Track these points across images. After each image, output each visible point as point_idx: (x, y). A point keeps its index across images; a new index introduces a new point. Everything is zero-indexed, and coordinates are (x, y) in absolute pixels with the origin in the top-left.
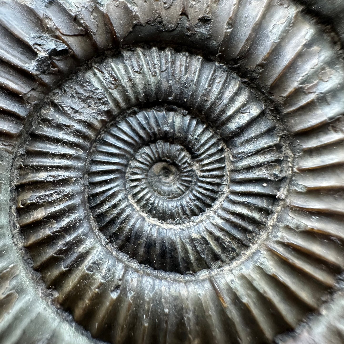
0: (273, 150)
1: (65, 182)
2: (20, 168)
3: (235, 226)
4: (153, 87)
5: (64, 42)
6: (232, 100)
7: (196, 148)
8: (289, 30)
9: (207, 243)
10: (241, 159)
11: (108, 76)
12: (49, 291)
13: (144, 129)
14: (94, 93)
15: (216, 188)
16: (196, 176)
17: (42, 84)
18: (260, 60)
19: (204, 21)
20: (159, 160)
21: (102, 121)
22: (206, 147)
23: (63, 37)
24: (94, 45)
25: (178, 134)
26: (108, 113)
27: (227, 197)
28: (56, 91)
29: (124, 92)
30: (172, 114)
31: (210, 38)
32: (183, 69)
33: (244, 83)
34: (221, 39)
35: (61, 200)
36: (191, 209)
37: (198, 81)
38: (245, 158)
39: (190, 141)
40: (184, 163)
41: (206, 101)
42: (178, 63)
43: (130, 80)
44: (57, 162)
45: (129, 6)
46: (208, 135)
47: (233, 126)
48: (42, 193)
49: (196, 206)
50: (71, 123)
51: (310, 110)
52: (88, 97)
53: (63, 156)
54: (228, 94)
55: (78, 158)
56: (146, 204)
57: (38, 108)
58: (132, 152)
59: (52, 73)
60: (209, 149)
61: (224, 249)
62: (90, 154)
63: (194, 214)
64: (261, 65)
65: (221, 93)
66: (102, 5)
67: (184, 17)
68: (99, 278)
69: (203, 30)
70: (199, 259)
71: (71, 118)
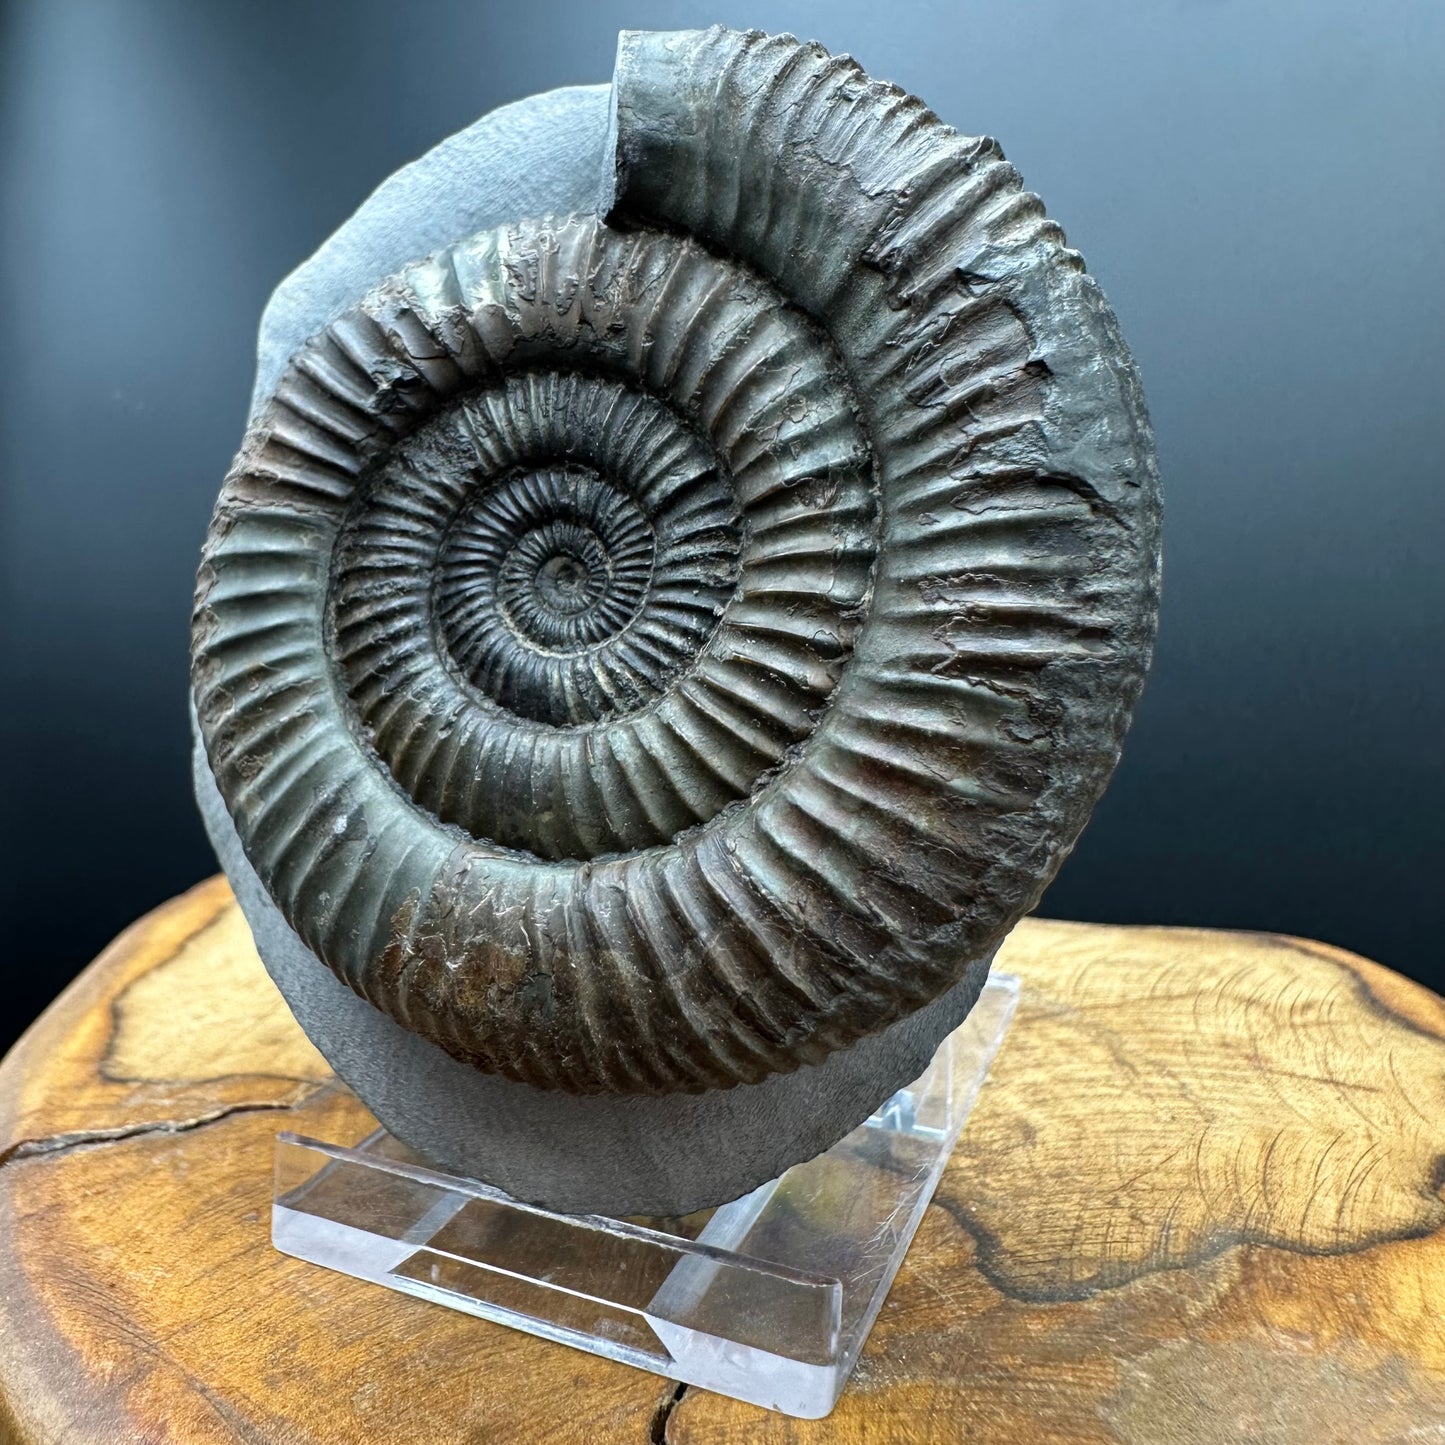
0: (717, 538)
1: (402, 570)
2: (348, 550)
4: (542, 432)
5: (414, 368)
6: (659, 453)
7: (608, 531)
8: (741, 341)
9: (594, 678)
10: (667, 550)
11: (479, 418)
12: (364, 729)
13: (531, 501)
14: (458, 442)
15: (632, 599)
16: (608, 579)
17: (384, 428)
18: (693, 389)
19: (616, 331)
20: (556, 553)
21: (466, 485)
22: (623, 531)
23: (414, 361)
24: (459, 370)
25: (582, 510)
26: (476, 473)
27: (644, 613)
28: (408, 439)
29: (499, 440)
30: (575, 477)
31: (626, 356)
32: (590, 405)
33: (685, 426)
34: (639, 358)
35: (392, 595)
36: (590, 631)
37: (609, 425)
38: (671, 548)
39: (600, 521)
40: (593, 559)
41: (620, 455)
42: (583, 396)
43: (510, 421)
44: (395, 540)
45: (507, 312)
46: (628, 512)
47: (656, 497)
48: (369, 584)
49: (599, 627)
50: (421, 485)
51: (764, 468)
52: (449, 449)
53: (404, 533)
54: (653, 444)
55: (426, 538)
56: (523, 619)
57: (380, 463)
58: (510, 534)
59: (398, 413)
60: (626, 535)
61: (621, 691)
62: (447, 535)
63: (593, 639)
65: (642, 443)
66: (470, 313)
67: (585, 326)
68: (426, 708)
69: (615, 345)
71: (422, 479)
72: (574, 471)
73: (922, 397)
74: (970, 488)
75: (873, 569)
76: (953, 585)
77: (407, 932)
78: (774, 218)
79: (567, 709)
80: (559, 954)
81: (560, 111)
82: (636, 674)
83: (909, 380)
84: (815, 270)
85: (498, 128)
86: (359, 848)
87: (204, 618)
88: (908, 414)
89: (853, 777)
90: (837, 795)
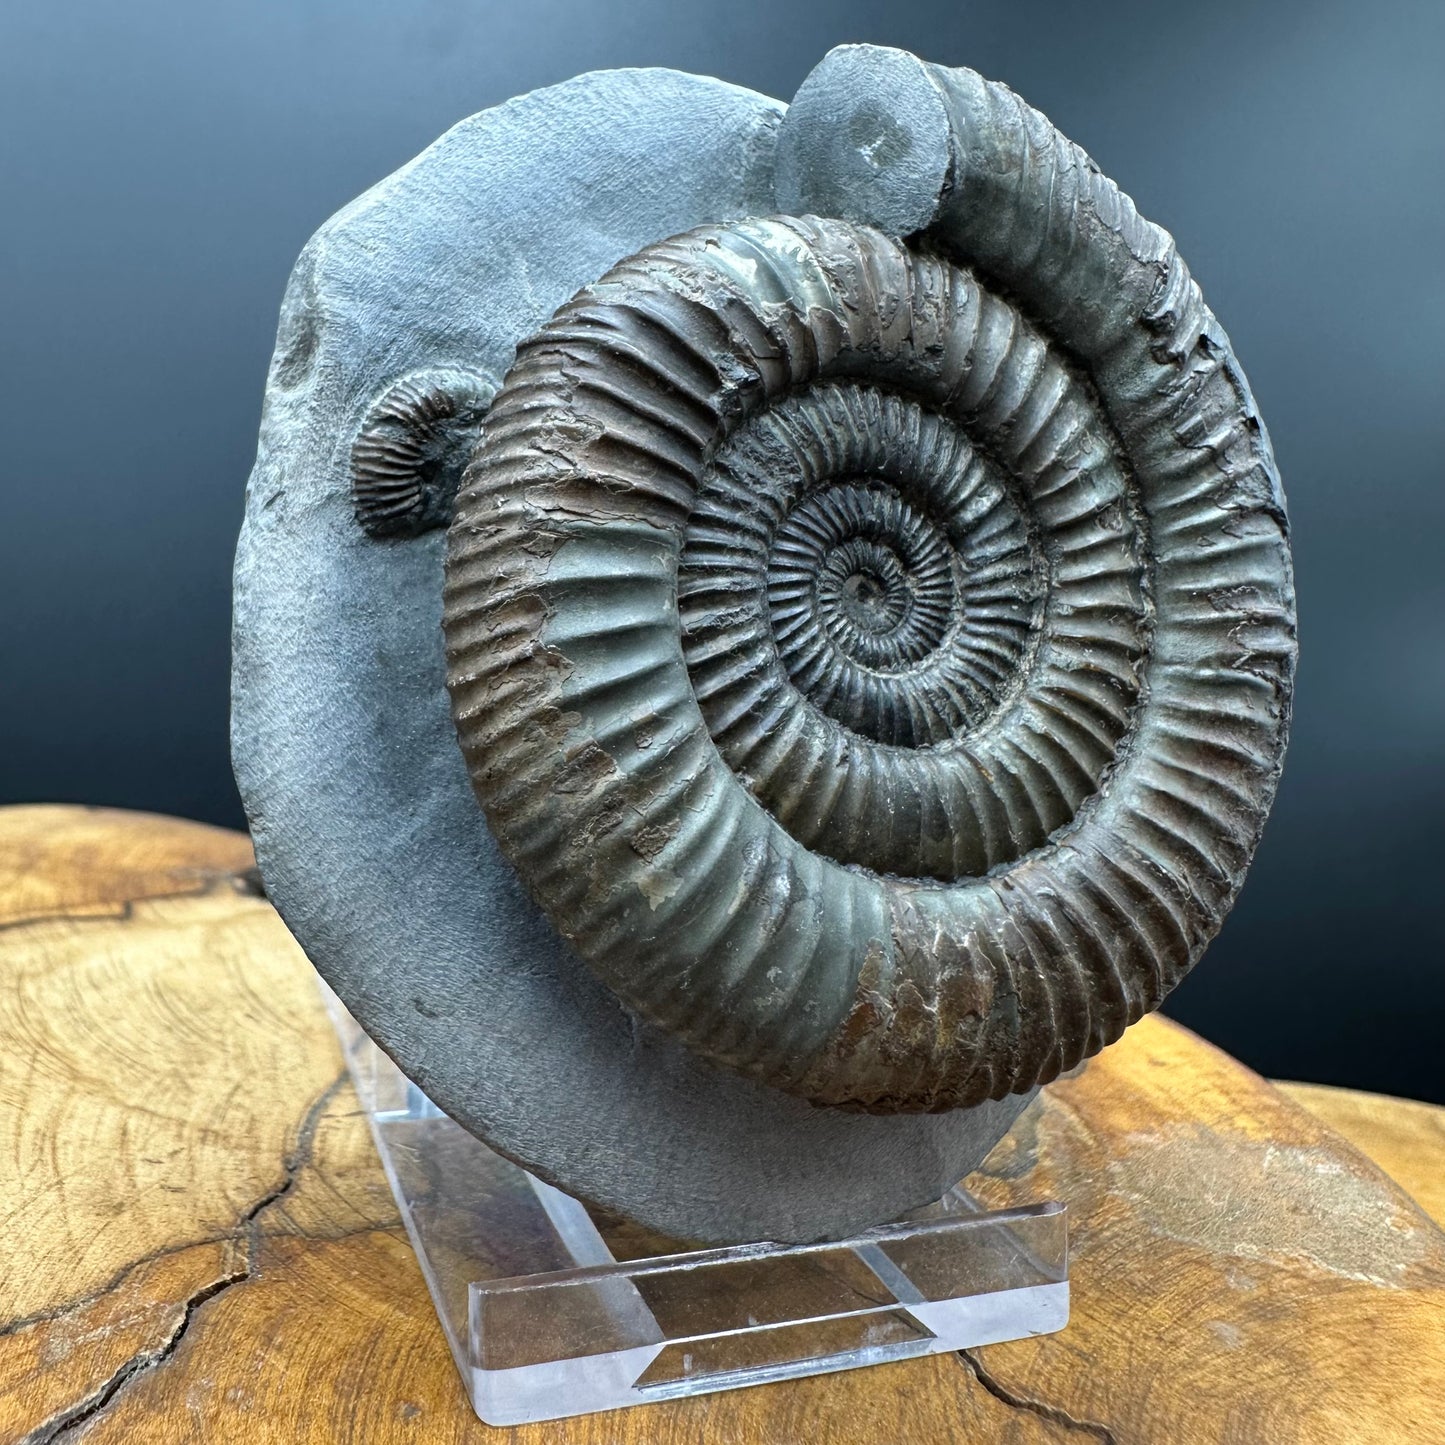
0: (1021, 556)
1: (752, 594)
2: (681, 570)
3: (982, 669)
5: (755, 368)
6: (966, 475)
7: (911, 551)
9: (948, 697)
10: (980, 568)
11: (797, 427)
12: (738, 776)
13: (841, 516)
14: (778, 452)
15: (942, 615)
16: (912, 597)
17: (720, 431)
18: (1007, 416)
19: (934, 351)
20: (856, 570)
21: (790, 498)
22: (927, 549)
23: (755, 360)
24: (788, 374)
25: (886, 528)
26: (798, 486)
27: (963, 629)
29: (820, 452)
30: (878, 494)
31: (940, 377)
32: (899, 422)
33: (979, 451)
34: (955, 380)
35: (750, 624)
36: (913, 649)
37: (920, 443)
38: (987, 566)
39: (904, 540)
40: (893, 577)
41: (932, 475)
42: (891, 412)
43: (829, 434)
44: (739, 560)
45: (837, 319)
47: (968, 516)
48: (722, 611)
49: (920, 644)
50: (752, 499)
51: (1072, 494)
52: (770, 459)
53: (746, 552)
55: (761, 557)
58: (824, 553)
59: (733, 415)
60: (930, 553)
61: (970, 705)
62: (771, 552)
63: (917, 657)
64: (1009, 425)
65: (952, 463)
66: (802, 314)
67: (908, 343)
69: (931, 365)
70: (939, 722)
71: (750, 491)
72: (873, 488)
73: (1190, 440)
74: (1235, 517)
75: (1145, 582)
76: (1234, 595)
77: (876, 987)
78: (1067, 267)
79: (925, 728)
80: (1023, 970)
81: (669, 94)
82: (981, 688)
83: (1178, 425)
84: (1095, 320)
85: (599, 94)
86: (808, 908)
87: (539, 661)
88: (1177, 454)
89: (1195, 762)
90: (1188, 777)
